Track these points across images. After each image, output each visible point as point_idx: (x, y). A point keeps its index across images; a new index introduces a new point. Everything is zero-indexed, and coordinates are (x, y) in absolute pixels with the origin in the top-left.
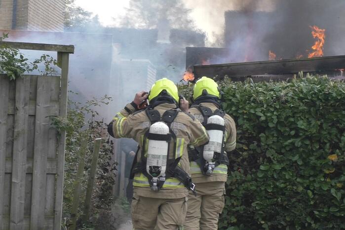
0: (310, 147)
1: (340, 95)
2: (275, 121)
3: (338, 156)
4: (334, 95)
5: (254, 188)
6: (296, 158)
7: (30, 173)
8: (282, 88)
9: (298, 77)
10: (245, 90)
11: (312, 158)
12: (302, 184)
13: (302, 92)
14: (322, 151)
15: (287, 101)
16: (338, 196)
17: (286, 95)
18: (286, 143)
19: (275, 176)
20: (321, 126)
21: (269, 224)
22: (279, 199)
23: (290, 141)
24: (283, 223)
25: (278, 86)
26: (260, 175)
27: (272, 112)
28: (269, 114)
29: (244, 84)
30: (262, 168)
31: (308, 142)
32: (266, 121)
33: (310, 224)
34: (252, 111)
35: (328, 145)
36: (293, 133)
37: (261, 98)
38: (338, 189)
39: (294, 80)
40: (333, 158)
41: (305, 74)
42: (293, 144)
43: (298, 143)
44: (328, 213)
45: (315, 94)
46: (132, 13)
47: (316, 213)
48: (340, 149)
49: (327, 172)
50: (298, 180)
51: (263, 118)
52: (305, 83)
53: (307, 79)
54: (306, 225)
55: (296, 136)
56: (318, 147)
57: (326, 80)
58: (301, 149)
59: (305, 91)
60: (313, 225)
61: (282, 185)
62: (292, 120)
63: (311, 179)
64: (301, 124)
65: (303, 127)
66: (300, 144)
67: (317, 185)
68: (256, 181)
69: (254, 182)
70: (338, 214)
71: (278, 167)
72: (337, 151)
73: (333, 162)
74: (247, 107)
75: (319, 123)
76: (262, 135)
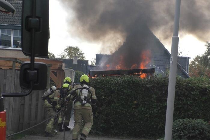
0: (128, 99)
1: (138, 82)
2: (117, 90)
3: (137, 102)
4: (136, 82)
5: (109, 111)
6: (123, 102)
7: (37, 105)
8: (119, 79)
9: (124, 76)
10: (107, 80)
11: (129, 102)
12: (125, 111)
13: (125, 81)
15: (121, 84)
16: (137, 115)
17: (120, 81)
18: (120, 97)
19: (117, 108)
20: (131, 92)
21: (114, 123)
22: (118, 116)
23: (121, 97)
24: (118, 123)
26: (112, 107)
27: (116, 87)
28: (115, 88)
29: (107, 78)
30: (112, 105)
31: (127, 97)
32: (114, 90)
33: (127, 123)
34: (109, 86)
35: (134, 98)
36: (122, 94)
37: (112, 82)
38: (137, 112)
39: (123, 77)
40: (135, 102)
41: (126, 75)
42: (122, 97)
43: (124, 97)
44: (133, 120)
45: (130, 81)
47: (130, 120)
48: (137, 99)
49: (133, 107)
50: (124, 109)
51: (113, 89)
52: (126, 78)
53: (127, 76)
54: (126, 124)
55: (124, 95)
56: (130, 99)
57: (133, 77)
58: (125, 99)
59: (126, 80)
60: (128, 124)
61: (119, 111)
62: (122, 89)
63: (128, 109)
65: (126, 92)
66: (125, 97)
67: (130, 111)
68: (110, 109)
69: (110, 110)
70: (137, 120)
71: (117, 105)
72: (137, 100)
73: (135, 103)
74: (108, 85)
75: (131, 91)
76: (112, 94)
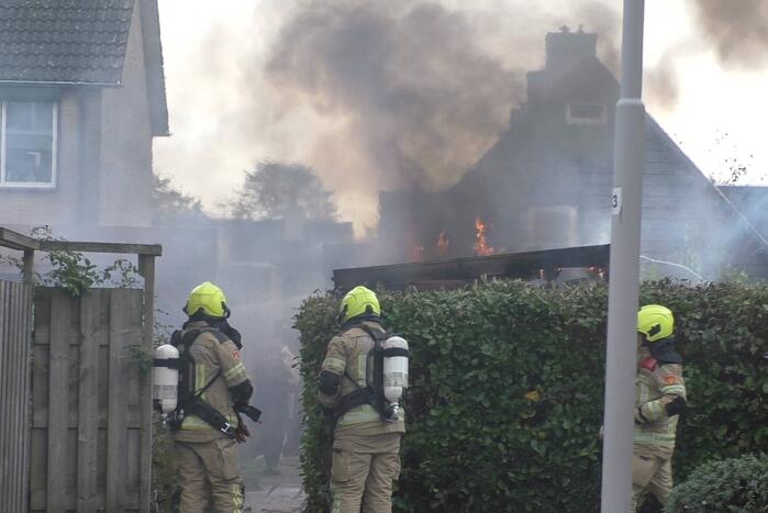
0: (500, 382)
1: (540, 307)
2: (450, 345)
3: (539, 392)
4: (532, 306)
5: (422, 441)
6: (481, 398)
7: (103, 428)
8: (457, 299)
9: (481, 282)
10: (406, 303)
11: (503, 397)
12: (490, 434)
13: (486, 303)
14: (515, 386)
15: (465, 317)
16: (542, 451)
17: (464, 307)
18: (467, 377)
19: (452, 424)
20: (514, 351)
21: (445, 492)
22: (459, 457)
23: (471, 374)
24: (464, 490)
25: (452, 295)
26: (431, 423)
27: (445, 333)
28: (440, 337)
29: (404, 295)
30: (433, 413)
31: (497, 375)
32: (437, 347)
33: (502, 491)
34: (417, 332)
35: (525, 378)
36: (475, 361)
37: (429, 314)
38: (540, 441)
39: (475, 287)
40: (533, 396)
41: (490, 278)
42: (475, 377)
43: (483, 377)
44: (528, 474)
45: (505, 306)
46: (248, 199)
47: (511, 475)
48: (542, 383)
49: (525, 417)
50: (485, 429)
51: (432, 342)
52: (491, 291)
53: (493, 285)
54: (498, 492)
55: (480, 366)
56: (510, 381)
57: (519, 285)
58: (488, 385)
59: (490, 302)
60: (508, 493)
61: (462, 437)
62: (474, 343)
63: (503, 427)
64: (487, 350)
65: (489, 353)
66: (486, 377)
67: (511, 436)
68: (426, 432)
69: (422, 434)
70: (542, 476)
71: (455, 412)
72: (539, 386)
73: (532, 402)
74: (409, 327)
75: (512, 347)
76: (431, 365)
